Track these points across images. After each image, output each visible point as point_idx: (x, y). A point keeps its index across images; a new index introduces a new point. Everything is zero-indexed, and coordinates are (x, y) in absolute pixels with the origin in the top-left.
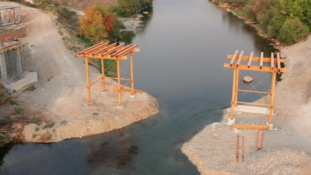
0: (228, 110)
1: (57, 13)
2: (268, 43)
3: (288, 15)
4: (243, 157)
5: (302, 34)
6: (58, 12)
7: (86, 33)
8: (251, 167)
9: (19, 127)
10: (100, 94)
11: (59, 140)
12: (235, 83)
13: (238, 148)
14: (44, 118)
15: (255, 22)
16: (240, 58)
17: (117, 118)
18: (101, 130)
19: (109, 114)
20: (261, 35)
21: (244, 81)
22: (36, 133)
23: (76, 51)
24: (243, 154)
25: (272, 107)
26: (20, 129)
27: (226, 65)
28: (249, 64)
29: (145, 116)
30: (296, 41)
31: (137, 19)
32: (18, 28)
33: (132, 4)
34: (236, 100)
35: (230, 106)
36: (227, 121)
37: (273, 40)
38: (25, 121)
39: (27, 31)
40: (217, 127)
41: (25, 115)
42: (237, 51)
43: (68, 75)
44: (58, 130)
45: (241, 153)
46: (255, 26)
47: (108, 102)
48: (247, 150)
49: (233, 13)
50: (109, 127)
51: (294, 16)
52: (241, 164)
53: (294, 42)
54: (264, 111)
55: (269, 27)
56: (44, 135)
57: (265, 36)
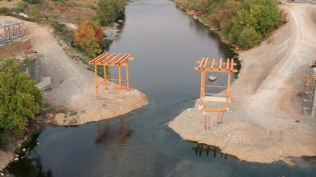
0: (198, 100)
1: (52, 27)
2: (230, 48)
3: (245, 25)
4: (209, 128)
5: (256, 41)
6: (53, 25)
7: (81, 44)
8: (215, 132)
9: (51, 115)
10: (103, 92)
11: (82, 123)
12: (203, 81)
13: (206, 123)
14: (68, 110)
15: (219, 29)
16: (206, 63)
17: (121, 107)
18: (110, 116)
19: (115, 105)
20: (224, 41)
21: (210, 80)
22: (66, 119)
23: (76, 59)
24: (209, 126)
25: (228, 96)
26: (52, 117)
27: (196, 69)
28: (212, 68)
29: (139, 106)
30: (251, 46)
31: (114, 27)
32: (24, 41)
33: (109, 14)
34: (204, 92)
35: (200, 98)
36: (198, 107)
37: (233, 45)
38: (55, 111)
39: (32, 43)
40: (191, 111)
41: (52, 108)
42: (203, 59)
43: (75, 78)
44: (81, 116)
45: (208, 126)
46: (218, 32)
47: (110, 97)
48: (212, 124)
49: (199, 20)
50: (116, 114)
51: (250, 25)
52: (208, 132)
53: (250, 48)
54: (223, 100)
55: (230, 35)
56: (71, 121)
57: (227, 42)
